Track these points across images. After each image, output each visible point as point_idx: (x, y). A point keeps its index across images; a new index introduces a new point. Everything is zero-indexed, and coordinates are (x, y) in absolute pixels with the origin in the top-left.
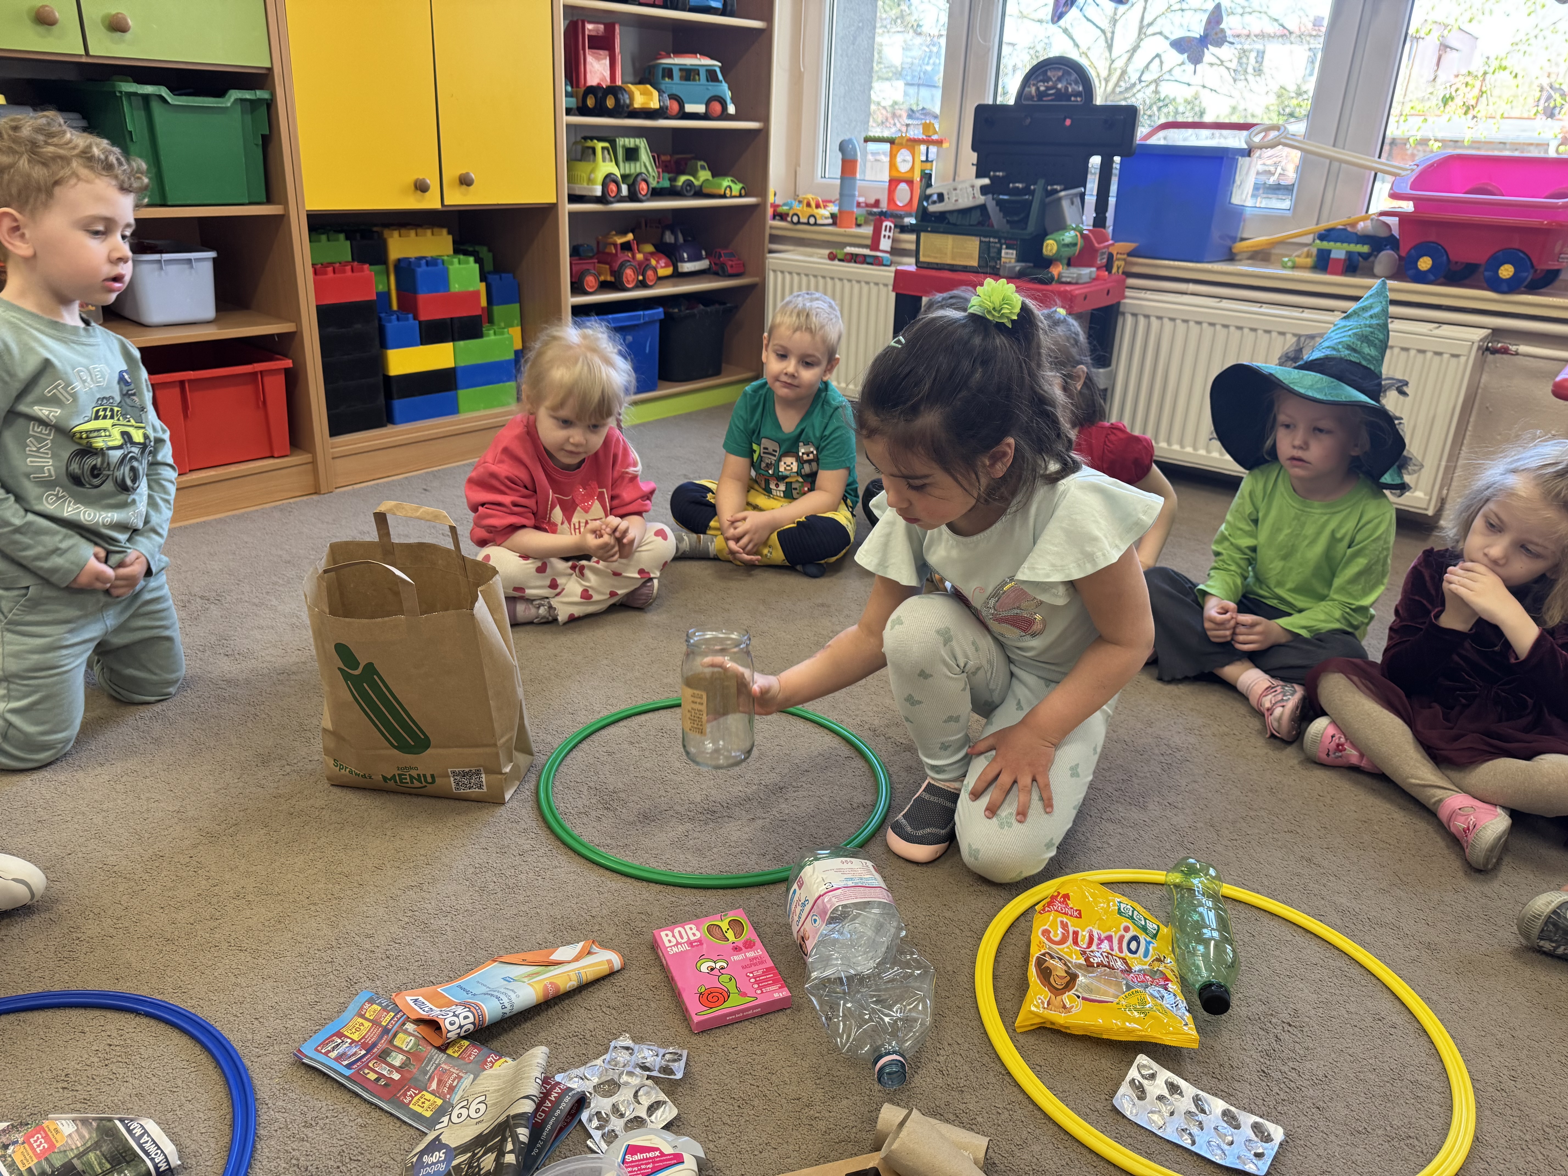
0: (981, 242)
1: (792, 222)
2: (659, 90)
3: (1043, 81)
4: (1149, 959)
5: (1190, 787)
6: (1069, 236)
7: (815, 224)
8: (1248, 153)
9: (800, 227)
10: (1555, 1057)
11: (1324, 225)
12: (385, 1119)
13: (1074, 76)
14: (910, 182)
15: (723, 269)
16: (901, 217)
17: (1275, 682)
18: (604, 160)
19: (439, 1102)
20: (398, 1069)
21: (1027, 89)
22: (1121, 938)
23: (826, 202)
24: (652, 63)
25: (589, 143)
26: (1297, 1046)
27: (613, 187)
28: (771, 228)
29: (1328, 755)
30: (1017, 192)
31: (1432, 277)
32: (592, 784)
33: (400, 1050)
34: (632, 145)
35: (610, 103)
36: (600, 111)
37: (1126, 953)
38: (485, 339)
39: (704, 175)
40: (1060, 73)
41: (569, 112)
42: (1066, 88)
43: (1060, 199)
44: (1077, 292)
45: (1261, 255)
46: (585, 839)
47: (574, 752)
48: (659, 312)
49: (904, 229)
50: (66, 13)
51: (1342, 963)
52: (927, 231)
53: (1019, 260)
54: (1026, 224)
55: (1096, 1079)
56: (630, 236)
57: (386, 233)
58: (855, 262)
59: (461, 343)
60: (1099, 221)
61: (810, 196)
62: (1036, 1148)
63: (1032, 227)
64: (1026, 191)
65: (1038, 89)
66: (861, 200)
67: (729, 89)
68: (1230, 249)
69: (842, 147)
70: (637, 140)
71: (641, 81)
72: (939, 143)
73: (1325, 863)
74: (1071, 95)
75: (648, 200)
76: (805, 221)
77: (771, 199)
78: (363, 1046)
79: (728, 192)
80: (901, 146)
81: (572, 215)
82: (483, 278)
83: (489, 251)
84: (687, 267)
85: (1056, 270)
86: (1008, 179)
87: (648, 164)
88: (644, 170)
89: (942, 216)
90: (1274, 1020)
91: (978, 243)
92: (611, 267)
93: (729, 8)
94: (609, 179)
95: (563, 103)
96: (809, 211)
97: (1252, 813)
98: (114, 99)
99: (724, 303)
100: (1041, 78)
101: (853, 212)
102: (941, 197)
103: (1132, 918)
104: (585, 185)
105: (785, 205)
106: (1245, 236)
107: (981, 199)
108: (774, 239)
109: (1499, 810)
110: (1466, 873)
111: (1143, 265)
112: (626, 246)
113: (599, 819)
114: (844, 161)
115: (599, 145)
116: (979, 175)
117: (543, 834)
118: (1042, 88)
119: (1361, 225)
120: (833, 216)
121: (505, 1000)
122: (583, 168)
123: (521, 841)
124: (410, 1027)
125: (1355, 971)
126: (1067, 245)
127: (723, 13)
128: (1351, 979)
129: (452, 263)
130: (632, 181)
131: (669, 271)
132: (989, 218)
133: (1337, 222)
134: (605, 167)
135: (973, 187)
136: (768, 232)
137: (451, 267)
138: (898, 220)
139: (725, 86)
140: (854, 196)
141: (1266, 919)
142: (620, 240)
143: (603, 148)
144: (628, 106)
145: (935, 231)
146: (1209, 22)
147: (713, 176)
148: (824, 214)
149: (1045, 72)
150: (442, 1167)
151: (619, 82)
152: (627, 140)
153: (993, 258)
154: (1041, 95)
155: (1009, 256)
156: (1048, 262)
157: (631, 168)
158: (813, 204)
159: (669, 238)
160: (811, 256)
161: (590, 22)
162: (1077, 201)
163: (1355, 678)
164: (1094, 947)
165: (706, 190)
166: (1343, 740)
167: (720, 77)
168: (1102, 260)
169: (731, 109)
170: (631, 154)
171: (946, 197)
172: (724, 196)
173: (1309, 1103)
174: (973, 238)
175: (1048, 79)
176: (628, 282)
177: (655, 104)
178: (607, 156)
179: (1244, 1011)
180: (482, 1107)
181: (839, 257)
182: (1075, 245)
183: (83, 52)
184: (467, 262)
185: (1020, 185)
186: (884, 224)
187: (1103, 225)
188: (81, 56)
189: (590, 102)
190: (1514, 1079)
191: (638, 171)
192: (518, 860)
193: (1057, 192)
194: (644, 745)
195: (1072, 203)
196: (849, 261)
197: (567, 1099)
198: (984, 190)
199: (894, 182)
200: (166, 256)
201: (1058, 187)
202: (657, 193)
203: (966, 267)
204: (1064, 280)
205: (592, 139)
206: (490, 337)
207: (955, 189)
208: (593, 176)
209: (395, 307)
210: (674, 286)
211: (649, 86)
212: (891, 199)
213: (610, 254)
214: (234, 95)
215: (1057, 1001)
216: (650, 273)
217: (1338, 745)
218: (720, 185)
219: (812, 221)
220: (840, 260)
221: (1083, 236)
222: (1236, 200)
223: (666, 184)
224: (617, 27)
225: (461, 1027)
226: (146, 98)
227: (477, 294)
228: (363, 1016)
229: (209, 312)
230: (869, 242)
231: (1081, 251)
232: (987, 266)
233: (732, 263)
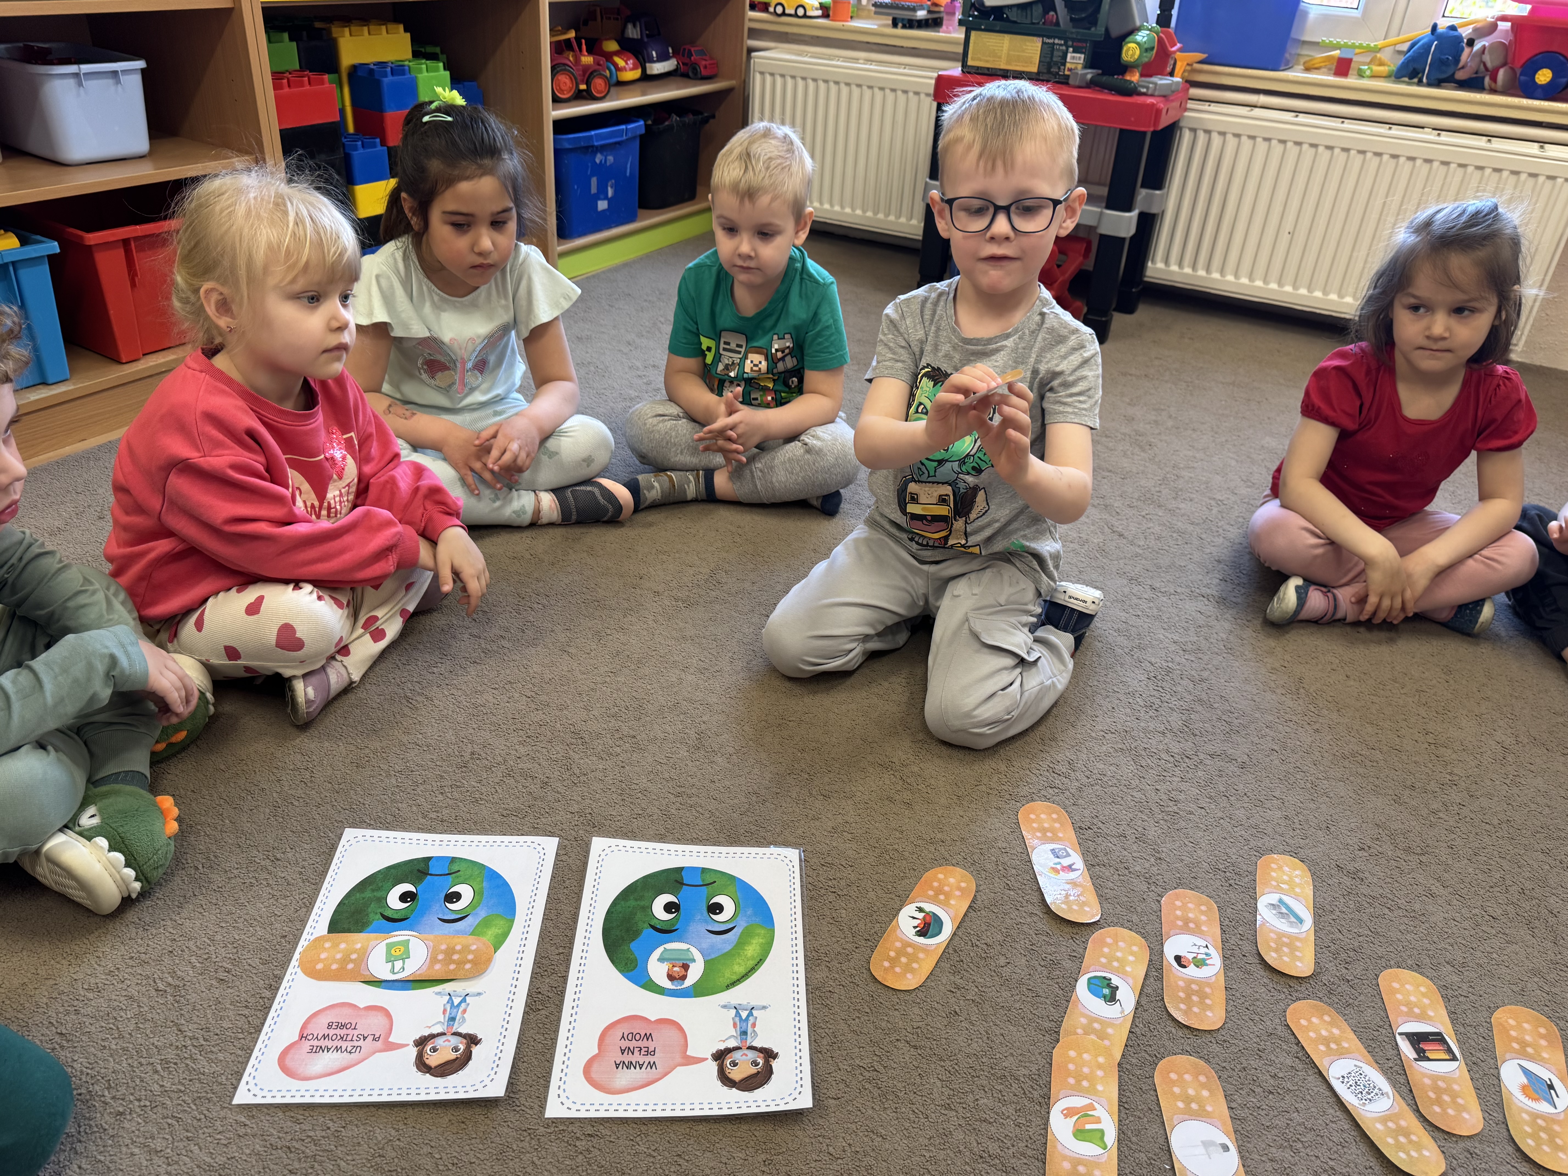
0: (1043, 43)
1: (775, 13)
7: (805, 16)
9: (784, 19)
15: (695, 69)
28: (751, 20)
31: (1550, 92)
44: (1154, 105)
48: (638, 126)
52: (979, 29)
53: (1089, 64)
57: (335, 31)
60: (1165, 20)
63: (1102, 27)
76: (792, 12)
84: (657, 68)
85: (1136, 78)
89: (998, 12)
91: (1040, 45)
99: (702, 113)
101: (848, 3)
108: (754, 33)
120: (823, 6)
129: (420, 71)
131: (636, 74)
136: (748, 25)
137: (419, 76)
145: (990, 30)
153: (1056, 63)
155: (1076, 62)
159: (633, 32)
160: (804, 55)
174: (1035, 38)
182: (1151, 48)
184: (437, 70)
200: (86, 68)
203: (1023, 73)
209: (351, 129)
210: (643, 93)
219: (801, 12)
229: (140, 142)
231: (1159, 56)
232: (1049, 72)
233: (704, 63)
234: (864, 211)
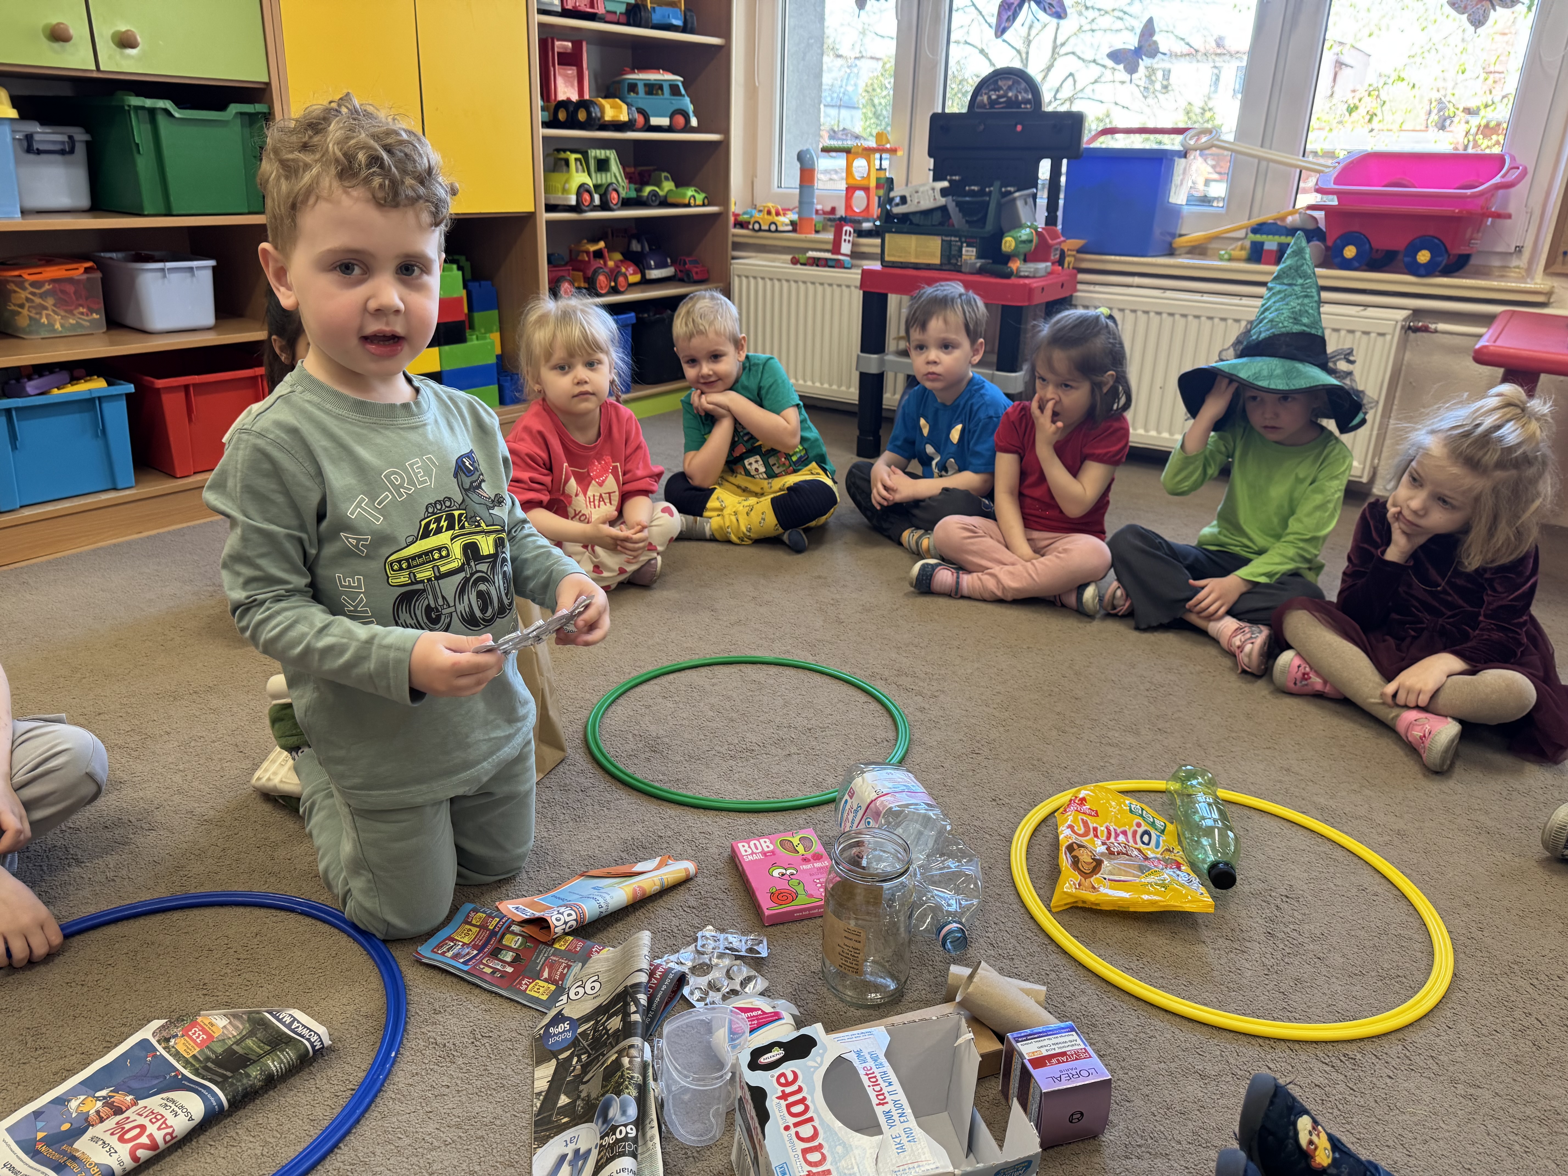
0: (943, 241)
1: (753, 229)
2: (627, 104)
3: (994, 90)
4: (1160, 850)
5: (1176, 716)
6: (1025, 233)
7: (777, 231)
8: (1184, 154)
9: (761, 234)
10: (1514, 912)
11: (1256, 220)
12: (506, 1004)
13: (1023, 85)
14: (866, 189)
15: (688, 275)
16: (859, 222)
17: (1243, 624)
18: (577, 171)
19: (553, 987)
20: (510, 964)
21: (979, 98)
22: (1135, 833)
23: (786, 210)
24: (618, 79)
25: (562, 155)
26: (1296, 913)
27: (586, 196)
28: (734, 235)
29: (1295, 684)
30: (972, 193)
31: (1356, 264)
32: (636, 732)
33: (510, 949)
34: (603, 157)
35: (582, 116)
36: (571, 123)
37: (1140, 845)
38: (469, 344)
39: (668, 185)
40: (1010, 83)
41: (546, 125)
42: (1017, 97)
43: (1014, 199)
44: (1035, 285)
45: (1198, 250)
46: (638, 776)
47: (614, 707)
48: (631, 317)
49: (861, 233)
50: (78, 30)
51: (1326, 847)
52: (891, 232)
53: (979, 256)
54: (985, 223)
55: (1128, 945)
56: (602, 244)
58: (817, 266)
59: (447, 348)
60: (1051, 220)
61: (770, 205)
62: (1084, 999)
63: (990, 226)
64: (982, 193)
65: (989, 97)
66: (819, 207)
67: (692, 102)
68: (1171, 244)
69: (800, 157)
70: (608, 152)
71: (609, 95)
72: (893, 151)
73: (1303, 772)
74: (1022, 103)
75: (619, 209)
76: (766, 228)
77: (733, 208)
78: (474, 947)
79: (692, 201)
80: (858, 155)
81: (549, 223)
82: (465, 286)
83: (467, 260)
84: (655, 274)
85: (1015, 265)
86: (964, 182)
87: (618, 175)
88: (614, 181)
89: (905, 218)
90: (1273, 894)
91: (939, 242)
92: (584, 274)
93: (689, 26)
94: (582, 189)
95: (539, 116)
96: (770, 219)
97: (1234, 735)
98: (123, 112)
100: (992, 87)
101: (812, 219)
102: (904, 200)
103: (1141, 816)
104: (560, 194)
105: (745, 213)
106: (1183, 232)
107: (942, 201)
108: (737, 246)
109: (1449, 720)
110: (1424, 775)
111: (1092, 261)
112: (598, 254)
113: (648, 760)
114: (802, 170)
115: (573, 157)
116: (935, 179)
117: (599, 773)
118: (994, 97)
119: (1290, 219)
120: (793, 223)
121: (601, 901)
122: (558, 178)
123: (582, 780)
124: (515, 928)
125: (1339, 854)
126: (1024, 242)
127: (684, 30)
128: (1335, 860)
130: (603, 191)
131: (637, 278)
132: (950, 218)
133: (1267, 216)
134: (579, 178)
135: (933, 189)
136: (730, 239)
138: (857, 226)
139: (687, 100)
140: (813, 203)
141: (1256, 816)
142: (593, 248)
143: (576, 159)
144: (599, 119)
145: (898, 232)
146: (1142, 35)
147: (677, 186)
148: (784, 220)
149: (996, 82)
150: (569, 1035)
151: (587, 97)
152: (598, 152)
153: (954, 256)
154: (992, 103)
155: (969, 254)
156: (1006, 258)
157: (603, 178)
158: (773, 212)
159: (636, 246)
160: (773, 261)
161: (558, 40)
162: (1031, 201)
163: (1317, 614)
164: (1112, 840)
165: (670, 200)
166: (1308, 669)
167: (683, 91)
168: (1054, 256)
169: (694, 122)
170: (603, 165)
171: (908, 199)
172: (688, 205)
173: (1311, 955)
174: (936, 237)
175: (998, 89)
176: (601, 288)
177: (624, 117)
178: (580, 167)
179: (1247, 889)
180: (597, 985)
181: (802, 261)
182: (1031, 241)
183: (94, 68)
184: (451, 270)
185: (976, 188)
186: (845, 228)
187: (1055, 224)
188: (92, 71)
189: (562, 116)
190: (1481, 930)
191: (609, 181)
192: (581, 796)
193: (1010, 193)
194: (677, 699)
195: (1026, 203)
196: (812, 265)
197: (671, 976)
198: (944, 192)
199: (851, 190)
200: (169, 265)
201: (1012, 189)
202: (626, 203)
203: (929, 265)
204: (1022, 274)
205: (565, 151)
206: (473, 342)
207: (917, 192)
208: (567, 186)
210: (643, 292)
211: (618, 100)
212: (848, 206)
213: (583, 262)
214: (234, 108)
215: (1087, 883)
216: (621, 279)
217: (1304, 674)
218: (685, 195)
219: (773, 228)
220: (802, 264)
221: (1038, 233)
222: (1173, 200)
223: (633, 194)
224: (584, 44)
225: (566, 923)
226: (152, 112)
227: (459, 300)
228: (470, 924)
229: (210, 319)
230: (830, 247)
231: (1036, 247)
232: (949, 263)
233: (695, 269)
234: (830, 385)
